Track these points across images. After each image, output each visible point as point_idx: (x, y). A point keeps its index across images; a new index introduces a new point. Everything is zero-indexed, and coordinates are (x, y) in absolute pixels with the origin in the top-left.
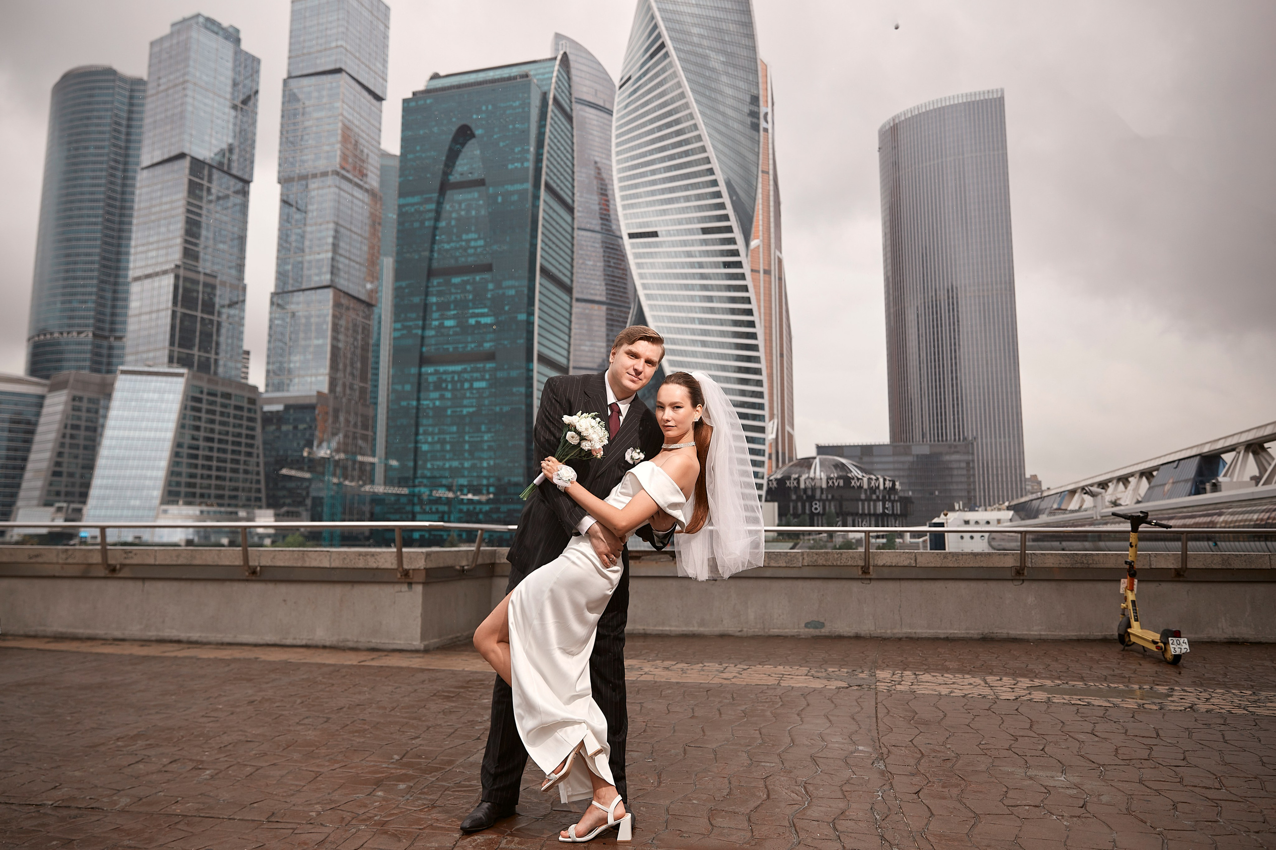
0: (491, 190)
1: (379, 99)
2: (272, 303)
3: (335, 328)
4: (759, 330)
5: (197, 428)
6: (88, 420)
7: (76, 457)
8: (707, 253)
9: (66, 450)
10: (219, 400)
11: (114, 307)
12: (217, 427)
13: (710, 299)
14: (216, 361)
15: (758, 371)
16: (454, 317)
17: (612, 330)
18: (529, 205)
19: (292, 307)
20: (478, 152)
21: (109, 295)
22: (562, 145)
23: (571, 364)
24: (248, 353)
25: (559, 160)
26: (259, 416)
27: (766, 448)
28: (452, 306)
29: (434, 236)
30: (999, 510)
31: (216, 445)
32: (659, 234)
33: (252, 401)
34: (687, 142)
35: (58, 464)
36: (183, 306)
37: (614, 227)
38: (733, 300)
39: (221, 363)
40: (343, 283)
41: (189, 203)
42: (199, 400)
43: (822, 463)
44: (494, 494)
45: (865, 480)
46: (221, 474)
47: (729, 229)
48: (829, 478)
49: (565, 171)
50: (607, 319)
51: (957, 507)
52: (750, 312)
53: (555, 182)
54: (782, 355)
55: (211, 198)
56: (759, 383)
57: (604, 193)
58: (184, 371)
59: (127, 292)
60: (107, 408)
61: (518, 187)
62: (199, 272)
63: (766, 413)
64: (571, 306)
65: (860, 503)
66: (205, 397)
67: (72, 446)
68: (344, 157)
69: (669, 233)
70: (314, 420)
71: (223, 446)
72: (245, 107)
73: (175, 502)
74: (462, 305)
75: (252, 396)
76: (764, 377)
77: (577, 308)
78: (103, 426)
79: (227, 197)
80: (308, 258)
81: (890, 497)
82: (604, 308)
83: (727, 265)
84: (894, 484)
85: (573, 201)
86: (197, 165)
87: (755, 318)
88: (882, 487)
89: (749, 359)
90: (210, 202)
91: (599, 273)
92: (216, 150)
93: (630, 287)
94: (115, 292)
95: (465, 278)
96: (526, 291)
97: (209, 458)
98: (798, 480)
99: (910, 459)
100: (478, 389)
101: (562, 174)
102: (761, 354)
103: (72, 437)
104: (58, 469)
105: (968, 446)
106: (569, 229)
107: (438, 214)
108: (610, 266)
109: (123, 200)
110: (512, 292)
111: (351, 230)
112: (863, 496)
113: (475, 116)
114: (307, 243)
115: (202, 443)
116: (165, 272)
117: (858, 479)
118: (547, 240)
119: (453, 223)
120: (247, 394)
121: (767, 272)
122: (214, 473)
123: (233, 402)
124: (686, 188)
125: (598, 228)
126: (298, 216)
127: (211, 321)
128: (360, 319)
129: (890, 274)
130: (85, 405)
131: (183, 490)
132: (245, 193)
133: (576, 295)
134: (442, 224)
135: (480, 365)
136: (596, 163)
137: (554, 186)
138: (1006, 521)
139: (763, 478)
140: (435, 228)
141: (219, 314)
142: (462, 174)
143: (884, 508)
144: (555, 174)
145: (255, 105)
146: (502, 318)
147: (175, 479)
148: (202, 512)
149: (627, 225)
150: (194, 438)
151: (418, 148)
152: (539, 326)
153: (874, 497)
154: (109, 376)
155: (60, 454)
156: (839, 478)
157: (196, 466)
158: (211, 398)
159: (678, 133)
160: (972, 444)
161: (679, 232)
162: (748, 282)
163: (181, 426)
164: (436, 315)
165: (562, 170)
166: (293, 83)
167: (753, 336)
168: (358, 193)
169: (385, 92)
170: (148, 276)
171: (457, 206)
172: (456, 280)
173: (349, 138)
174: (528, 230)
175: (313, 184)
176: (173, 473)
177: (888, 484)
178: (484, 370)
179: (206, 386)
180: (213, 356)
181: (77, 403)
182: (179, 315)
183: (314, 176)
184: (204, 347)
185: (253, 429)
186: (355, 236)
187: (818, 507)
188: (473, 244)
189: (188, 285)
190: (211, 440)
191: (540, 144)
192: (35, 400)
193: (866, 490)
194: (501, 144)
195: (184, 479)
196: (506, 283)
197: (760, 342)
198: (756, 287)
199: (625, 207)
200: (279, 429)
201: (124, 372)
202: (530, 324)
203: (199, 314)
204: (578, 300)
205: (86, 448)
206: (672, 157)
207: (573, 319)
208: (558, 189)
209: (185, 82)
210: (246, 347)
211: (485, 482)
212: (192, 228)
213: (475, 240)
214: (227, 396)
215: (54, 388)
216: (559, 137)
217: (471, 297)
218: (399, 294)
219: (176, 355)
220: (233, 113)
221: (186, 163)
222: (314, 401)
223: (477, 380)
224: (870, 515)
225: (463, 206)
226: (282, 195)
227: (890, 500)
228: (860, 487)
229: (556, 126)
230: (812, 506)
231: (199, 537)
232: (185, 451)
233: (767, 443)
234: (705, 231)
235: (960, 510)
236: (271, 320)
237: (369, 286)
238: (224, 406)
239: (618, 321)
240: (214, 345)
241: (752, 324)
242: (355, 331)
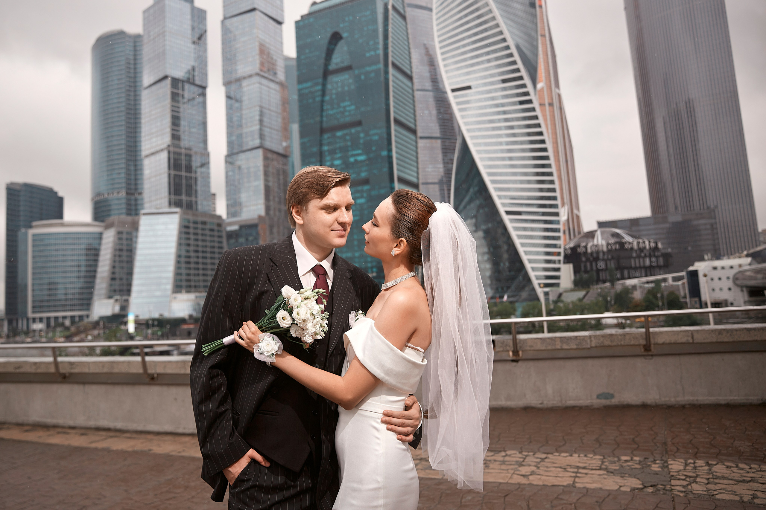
0: (357, 72)
1: (280, 23)
2: (226, 162)
3: (266, 174)
4: (549, 145)
5: (189, 245)
6: (127, 245)
7: (122, 268)
8: (507, 96)
9: (117, 264)
10: (200, 226)
11: (136, 175)
12: (200, 243)
13: (512, 127)
14: (196, 202)
15: (550, 174)
16: (340, 158)
17: (446, 156)
18: (382, 78)
19: (238, 163)
20: (345, 48)
21: (132, 168)
22: (401, 36)
23: (421, 181)
24: (214, 195)
25: (399, 46)
26: (224, 234)
27: (561, 227)
28: (338, 151)
29: (322, 106)
30: (740, 257)
31: (200, 255)
32: (472, 87)
33: (219, 225)
34: (485, 22)
35: (113, 273)
36: (174, 170)
37: (441, 86)
38: (528, 126)
39: (199, 202)
40: (268, 144)
41: (173, 106)
42: (187, 227)
43: (602, 233)
44: (377, 273)
45: (635, 243)
46: (205, 272)
47: (521, 78)
48: (608, 244)
49: (404, 52)
50: (443, 149)
51: (706, 257)
52: (541, 134)
53: (398, 61)
54: (567, 161)
55: (185, 100)
56: (552, 182)
57: (432, 64)
58: (178, 210)
59: (142, 165)
60: (137, 237)
61: (374, 67)
62: (181, 148)
63: (559, 202)
64: (416, 142)
65: (633, 261)
66: (191, 225)
67: (121, 262)
68: (262, 64)
69: (478, 86)
70: (258, 234)
71: (204, 255)
72: (200, 42)
73: (180, 292)
74: (344, 150)
75: (218, 221)
76: (555, 178)
77: (421, 143)
78: (135, 248)
79: (193, 99)
80: (245, 130)
81: (654, 254)
82: (439, 141)
83: (521, 103)
84: (657, 245)
85: (411, 72)
86: (175, 82)
87: (545, 137)
88: (648, 247)
89: (543, 166)
90: (184, 103)
91: (434, 118)
92: (185, 70)
93: (455, 125)
94: (136, 165)
95: (345, 131)
96: (385, 136)
97: (197, 263)
98: (586, 247)
99: (667, 225)
100: (360, 205)
101: (402, 55)
102: (552, 161)
103: (120, 256)
104: (114, 276)
105: (711, 213)
106: (411, 91)
107: (324, 93)
108: (440, 113)
109: (136, 109)
110: (376, 138)
111: (269, 110)
112: (634, 255)
113: (342, 25)
114: (244, 121)
115: (192, 254)
116: (162, 150)
117: (630, 243)
118: (396, 101)
119: (334, 96)
120: (216, 221)
121: (551, 104)
122: (201, 272)
123: (208, 227)
124: (488, 53)
125: (430, 88)
126: (237, 105)
127: (191, 177)
128: (281, 166)
129: (641, 96)
130: (124, 236)
131: (184, 284)
132: (204, 95)
133: (419, 134)
134: (327, 98)
135: (360, 188)
136: (425, 45)
137: (398, 63)
138: (746, 265)
139: (560, 247)
140: (322, 101)
141: (196, 172)
142: (337, 64)
143: (651, 262)
144: (398, 56)
145: (206, 40)
146: (372, 155)
147: (179, 277)
148: (196, 297)
149: (450, 84)
150: (188, 251)
151: (307, 51)
152: (397, 159)
153: (643, 255)
154: (136, 218)
155: (114, 267)
156: (616, 243)
157: (190, 269)
158: (196, 226)
159: (479, 17)
160: (714, 211)
161: (486, 84)
162: (538, 113)
163: (180, 244)
164: (328, 158)
165: (402, 53)
166: (228, 22)
167: (545, 150)
168: (272, 85)
169: (283, 18)
170: (153, 154)
171: (335, 85)
172: (339, 134)
173: (263, 51)
174: (383, 95)
175: (245, 83)
176: (177, 274)
177: (653, 245)
178: (362, 191)
179: (191, 218)
180: (193, 199)
181: (120, 236)
182: (172, 176)
183: (244, 78)
184: (189, 194)
185: (221, 242)
186: (273, 113)
187: (601, 265)
188: (348, 109)
189: (176, 156)
190: (197, 251)
191: (386, 37)
192: (97, 236)
193: (636, 251)
194: (361, 41)
195: (184, 277)
196: (372, 132)
197: (550, 153)
198: (544, 116)
199: (447, 72)
200: (237, 241)
201: (145, 214)
202: (390, 157)
203: (183, 174)
204: (421, 138)
205: (128, 262)
206: (476, 34)
207: (419, 151)
208: (400, 66)
209: (164, 32)
210: (213, 190)
211: (369, 265)
212: (176, 121)
213: (349, 106)
214: (204, 223)
215: (107, 227)
216: (398, 31)
217: (349, 144)
218: (303, 147)
219: (172, 201)
220: (193, 46)
221: (168, 81)
222: (256, 221)
223: (359, 198)
224: (640, 267)
225: (340, 84)
226: (226, 92)
227: (654, 256)
228: (632, 249)
229: (395, 24)
230: (597, 265)
231: (196, 313)
232: (183, 260)
233: (561, 223)
234: (504, 81)
235: (709, 260)
236: (227, 173)
237: (284, 144)
238: (203, 229)
239: (450, 149)
240: (193, 192)
241: (543, 142)
242: (278, 174)
